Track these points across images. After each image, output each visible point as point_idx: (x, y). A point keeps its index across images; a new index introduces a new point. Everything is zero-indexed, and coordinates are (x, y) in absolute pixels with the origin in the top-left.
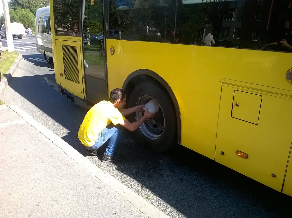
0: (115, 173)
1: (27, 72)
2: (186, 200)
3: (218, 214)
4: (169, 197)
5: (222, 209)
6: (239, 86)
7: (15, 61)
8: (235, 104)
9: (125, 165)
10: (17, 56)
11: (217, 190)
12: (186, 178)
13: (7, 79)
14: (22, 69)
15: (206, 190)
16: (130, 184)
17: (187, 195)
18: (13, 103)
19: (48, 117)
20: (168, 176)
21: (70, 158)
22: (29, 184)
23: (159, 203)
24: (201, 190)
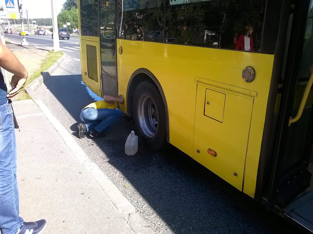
0: (106, 165)
1: (66, 72)
2: (160, 194)
3: (184, 208)
4: (146, 189)
5: (190, 204)
6: (210, 85)
7: (57, 61)
8: (206, 102)
9: (118, 159)
10: (61, 55)
11: (195, 188)
12: (170, 175)
13: (43, 77)
14: (62, 68)
15: (184, 187)
16: (115, 175)
17: (163, 190)
18: (39, 98)
19: (68, 113)
20: (154, 172)
21: (68, 147)
22: (23, 164)
23: (133, 193)
24: (179, 186)
